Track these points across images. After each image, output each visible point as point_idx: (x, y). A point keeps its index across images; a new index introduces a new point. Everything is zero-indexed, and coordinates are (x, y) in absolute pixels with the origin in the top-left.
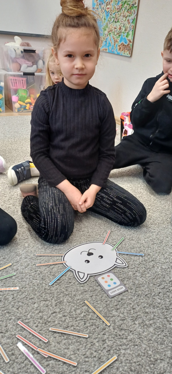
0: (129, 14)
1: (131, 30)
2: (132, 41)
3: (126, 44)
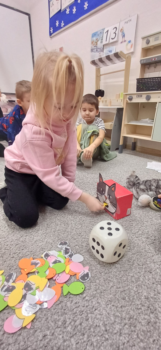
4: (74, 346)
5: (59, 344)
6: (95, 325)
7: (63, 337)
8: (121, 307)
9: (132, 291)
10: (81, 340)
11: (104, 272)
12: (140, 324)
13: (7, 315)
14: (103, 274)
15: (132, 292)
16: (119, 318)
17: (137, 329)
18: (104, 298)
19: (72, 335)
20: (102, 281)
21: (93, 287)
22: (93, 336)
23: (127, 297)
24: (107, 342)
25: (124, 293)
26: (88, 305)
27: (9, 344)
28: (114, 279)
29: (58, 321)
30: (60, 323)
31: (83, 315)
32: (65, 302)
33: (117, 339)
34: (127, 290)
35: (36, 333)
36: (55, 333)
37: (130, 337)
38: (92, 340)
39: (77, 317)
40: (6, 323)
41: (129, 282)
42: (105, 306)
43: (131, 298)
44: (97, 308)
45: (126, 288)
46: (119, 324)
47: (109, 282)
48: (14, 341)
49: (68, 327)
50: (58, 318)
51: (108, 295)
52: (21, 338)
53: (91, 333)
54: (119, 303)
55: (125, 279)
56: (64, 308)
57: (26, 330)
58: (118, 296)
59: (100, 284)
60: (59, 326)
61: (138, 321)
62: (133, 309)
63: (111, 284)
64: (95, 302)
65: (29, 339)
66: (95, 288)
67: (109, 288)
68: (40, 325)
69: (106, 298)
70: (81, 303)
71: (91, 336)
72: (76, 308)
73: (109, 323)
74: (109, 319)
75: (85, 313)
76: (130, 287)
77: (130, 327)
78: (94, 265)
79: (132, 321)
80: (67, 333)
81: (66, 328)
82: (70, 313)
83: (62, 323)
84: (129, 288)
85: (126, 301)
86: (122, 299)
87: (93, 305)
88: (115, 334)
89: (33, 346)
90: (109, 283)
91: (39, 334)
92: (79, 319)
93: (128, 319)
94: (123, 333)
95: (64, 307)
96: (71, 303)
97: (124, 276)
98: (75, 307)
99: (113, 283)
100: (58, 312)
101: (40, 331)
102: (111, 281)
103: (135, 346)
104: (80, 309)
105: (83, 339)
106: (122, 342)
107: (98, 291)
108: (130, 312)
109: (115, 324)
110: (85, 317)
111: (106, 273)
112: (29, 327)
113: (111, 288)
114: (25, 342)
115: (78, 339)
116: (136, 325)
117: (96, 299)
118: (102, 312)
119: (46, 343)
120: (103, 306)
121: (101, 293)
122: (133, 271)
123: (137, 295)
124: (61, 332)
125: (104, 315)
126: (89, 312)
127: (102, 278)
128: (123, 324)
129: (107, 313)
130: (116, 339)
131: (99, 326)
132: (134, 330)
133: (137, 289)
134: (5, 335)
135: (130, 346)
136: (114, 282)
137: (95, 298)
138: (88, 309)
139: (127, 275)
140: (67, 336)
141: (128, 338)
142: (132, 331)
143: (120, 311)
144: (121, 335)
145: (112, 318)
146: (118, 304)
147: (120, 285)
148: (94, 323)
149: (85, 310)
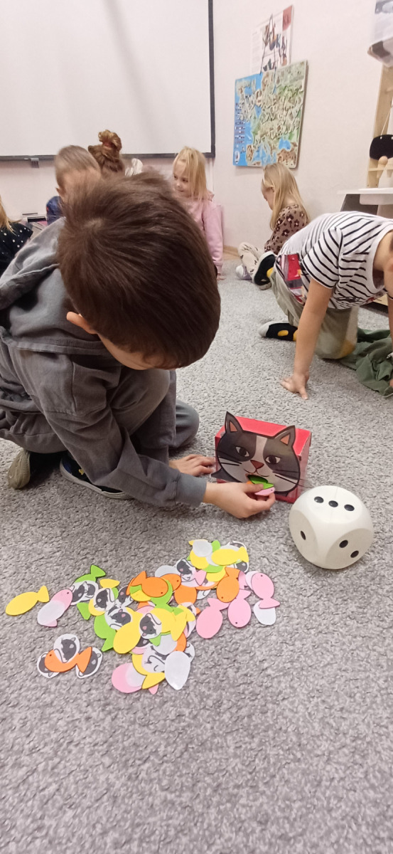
0: (291, 105)
1: (296, 128)
2: (297, 144)
3: (289, 150)
4: (231, 750)
5: (205, 737)
6: (278, 727)
7: (212, 728)
8: (342, 709)
9: (373, 685)
10: (245, 743)
11: (317, 628)
12: (376, 755)
13: (118, 660)
14: (313, 632)
15: (373, 688)
16: (332, 730)
17: (367, 763)
18: (305, 682)
19: (229, 731)
20: (309, 645)
21: (287, 654)
22: (270, 744)
23: (358, 695)
24: (297, 764)
25: (353, 684)
26: (270, 686)
27: (119, 709)
28: (338, 649)
29: (208, 697)
30: (210, 703)
31: (257, 701)
32: (225, 667)
33: (320, 766)
34: (362, 680)
35: (165, 706)
36: (198, 717)
37: (348, 772)
38: (268, 752)
39: (244, 702)
40: (116, 672)
41: (371, 665)
42: (306, 699)
43: (368, 700)
44: (288, 698)
45: (362, 675)
46: (329, 742)
47: (324, 652)
48: (127, 707)
49: (223, 713)
50: (207, 693)
51: (317, 679)
52: (138, 705)
53: (267, 740)
54: (338, 700)
55: (363, 655)
56: (220, 678)
57: (148, 695)
58: (339, 686)
59: (304, 650)
60: (207, 707)
61: (373, 749)
62: (369, 723)
63: (328, 658)
64: (286, 683)
65: (152, 711)
66: (291, 656)
67: (322, 665)
68: (173, 694)
69: (311, 682)
70: (256, 677)
71: (267, 743)
72: (244, 683)
73: (307, 733)
74: (309, 725)
75: (262, 700)
76: (372, 676)
77: (351, 754)
78: (295, 609)
79: (360, 745)
80: (220, 724)
81: (221, 715)
82: (232, 690)
83: (214, 704)
84: (369, 676)
85: (355, 701)
86: (346, 694)
87: (280, 688)
88: (318, 756)
89: (157, 725)
90: (322, 653)
91: (171, 709)
92: (248, 707)
93: (351, 738)
94: (335, 761)
95: (221, 675)
96: (236, 672)
97: (361, 649)
98: (242, 682)
99: (332, 656)
100: (209, 682)
101: (172, 704)
102: (328, 651)
103: (355, 791)
104: (251, 689)
105: (250, 743)
106: (329, 776)
107: (297, 665)
108: (359, 727)
109: (321, 738)
110: (259, 707)
111: (320, 632)
112: (153, 691)
113: (325, 666)
114: (146, 715)
115: (241, 741)
116: (368, 754)
117: (289, 680)
118: (297, 708)
119: (180, 728)
120: (302, 697)
121: (302, 669)
122: (386, 643)
123: (385, 697)
124: (210, 719)
125: (300, 714)
126: (269, 698)
127: (309, 640)
128: (337, 744)
129: (307, 713)
130: (317, 766)
131: (286, 732)
132: (361, 762)
133: (386, 684)
134: (114, 693)
135: (344, 787)
136: (334, 655)
137: (286, 677)
138: (269, 692)
139: (370, 647)
140: (221, 730)
141: (344, 772)
142: (355, 763)
143: (337, 716)
144: (329, 762)
145: (316, 725)
146: (336, 703)
147: (349, 666)
148: (277, 723)
149: (262, 694)
